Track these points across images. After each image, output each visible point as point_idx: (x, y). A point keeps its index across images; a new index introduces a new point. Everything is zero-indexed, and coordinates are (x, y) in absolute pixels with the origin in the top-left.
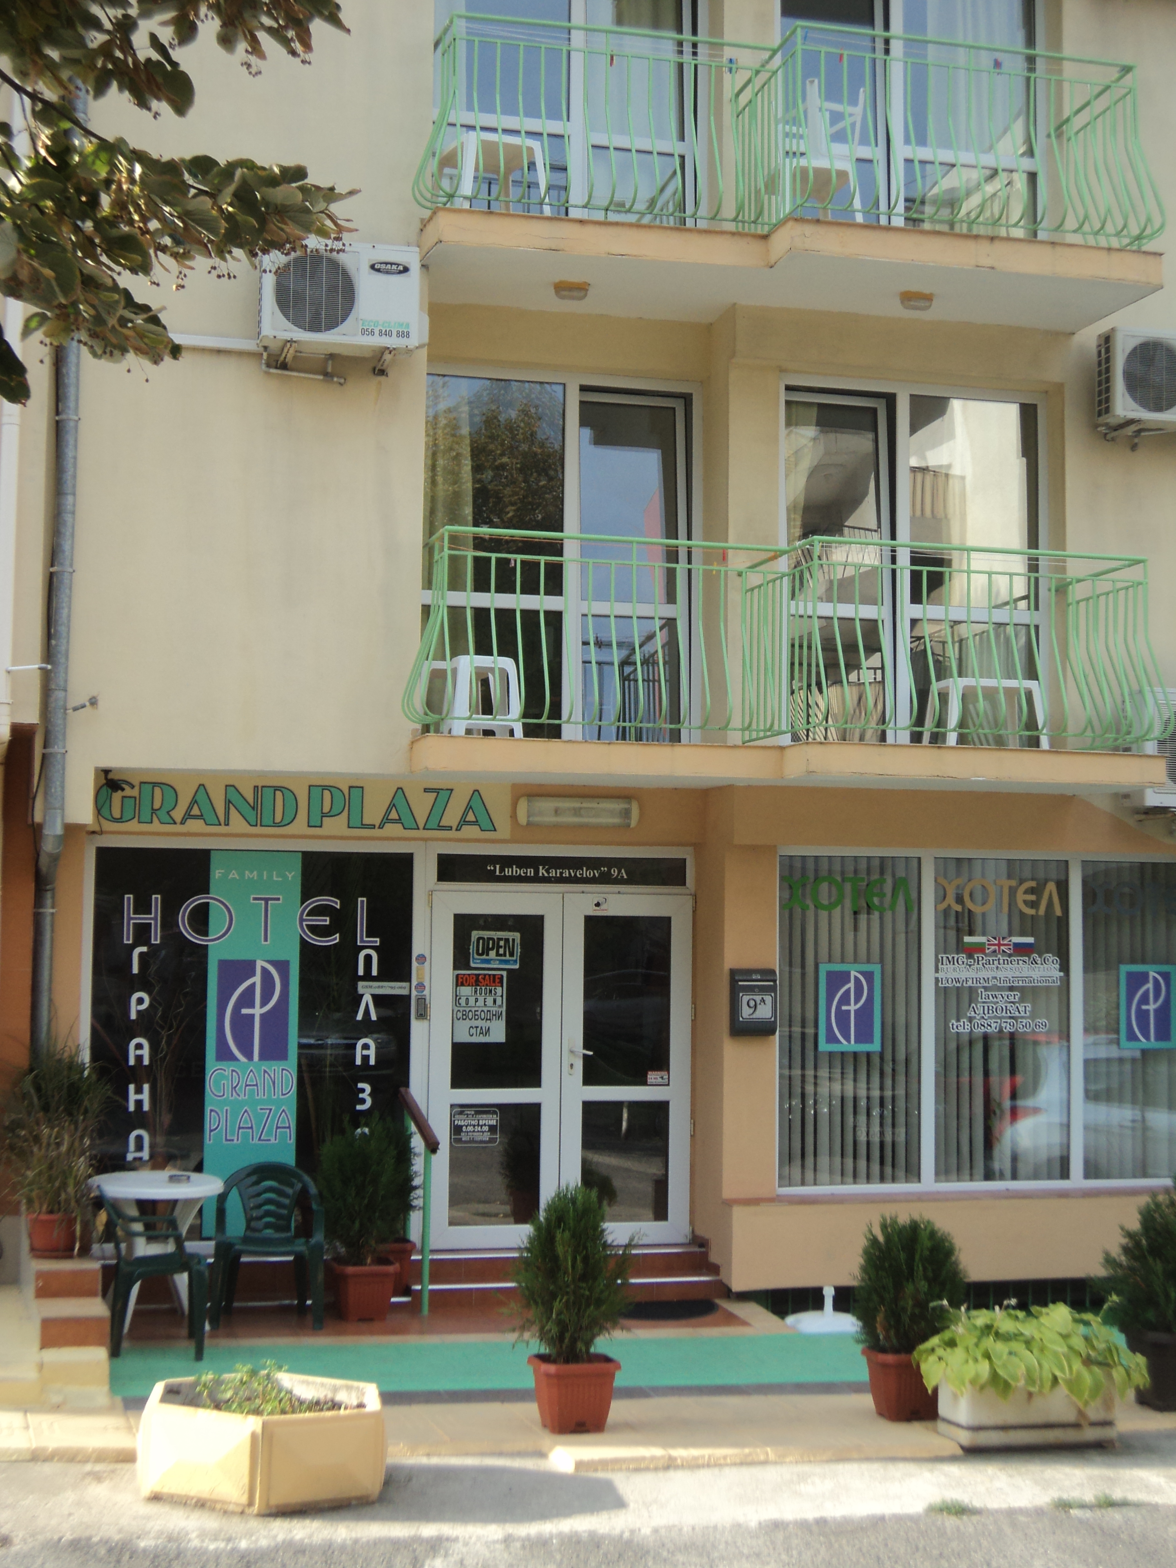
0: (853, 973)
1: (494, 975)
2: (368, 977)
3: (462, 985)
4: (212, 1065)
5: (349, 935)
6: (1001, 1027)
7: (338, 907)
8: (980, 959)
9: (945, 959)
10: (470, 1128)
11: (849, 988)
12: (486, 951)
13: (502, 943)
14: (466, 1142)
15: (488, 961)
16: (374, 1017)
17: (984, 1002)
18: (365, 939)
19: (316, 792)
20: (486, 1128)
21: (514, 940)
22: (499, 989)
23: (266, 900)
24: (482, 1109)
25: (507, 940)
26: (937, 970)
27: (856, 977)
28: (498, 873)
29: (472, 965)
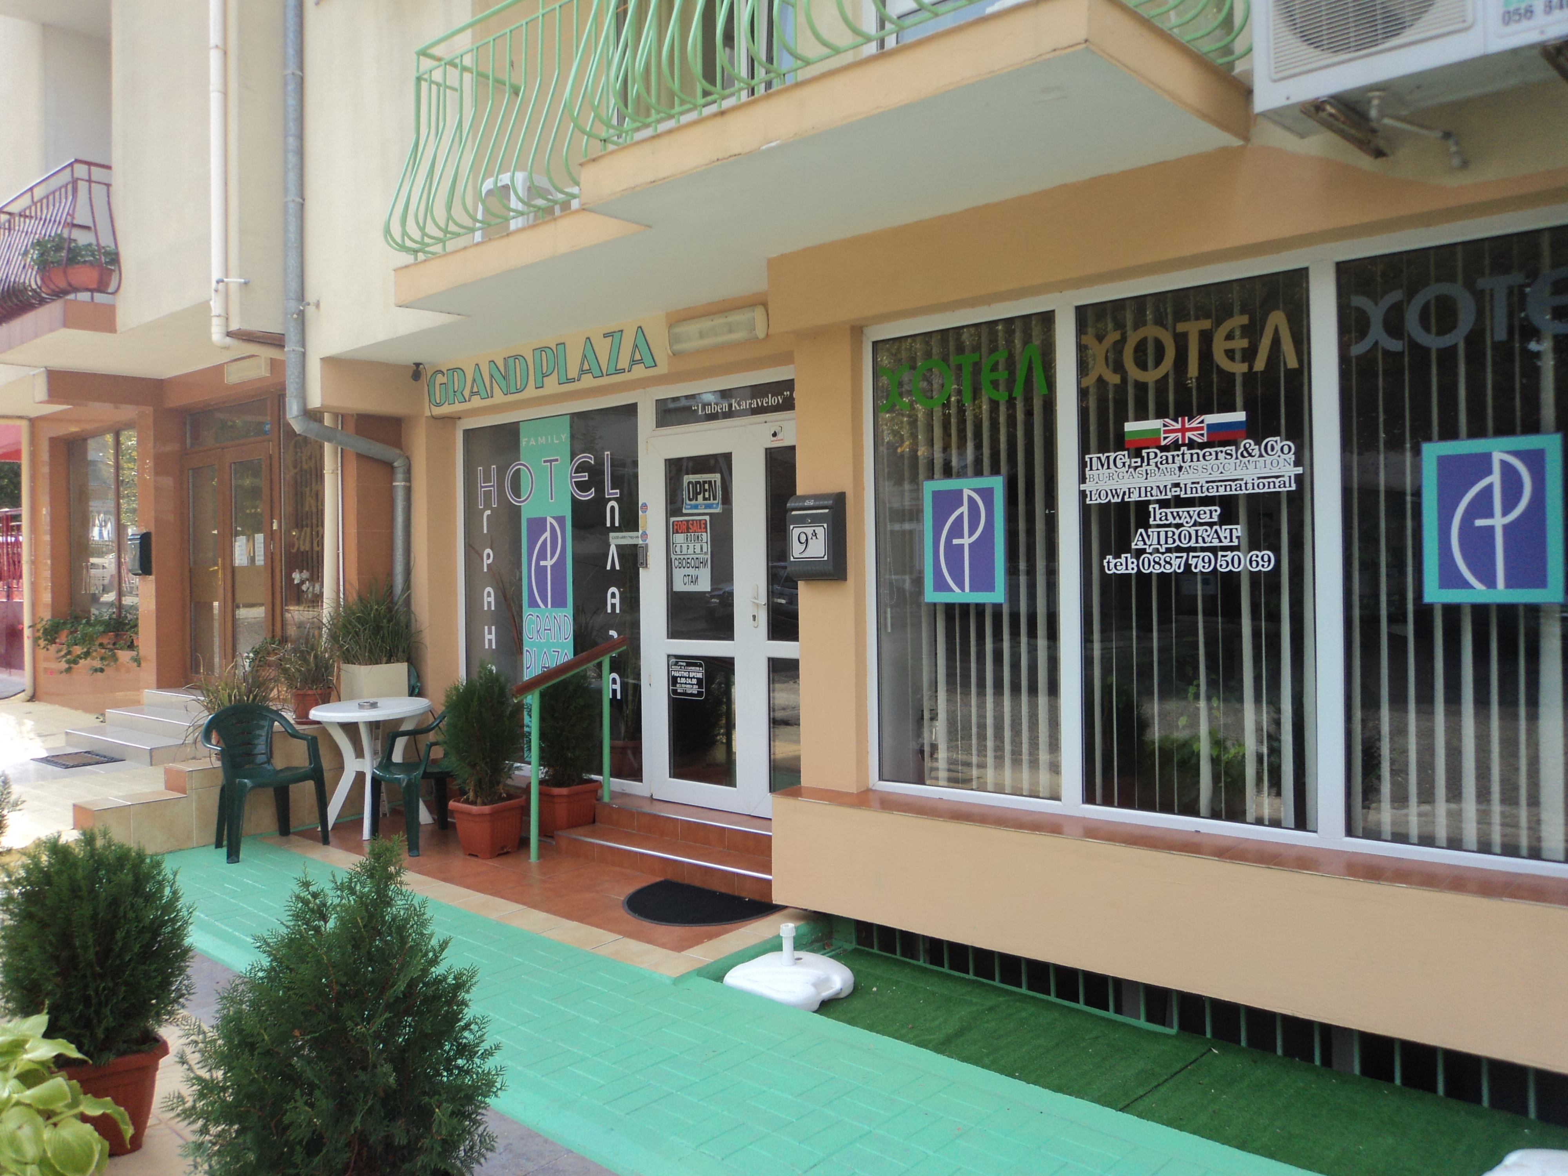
0: (967, 492)
1: (700, 521)
2: (613, 529)
3: (677, 532)
4: (527, 611)
5: (600, 490)
6: (1188, 566)
7: (593, 462)
8: (1152, 455)
9: (1095, 460)
10: (683, 680)
11: (962, 513)
12: (696, 494)
13: (707, 486)
14: (680, 694)
15: (696, 507)
16: (618, 568)
17: (1159, 526)
18: (611, 491)
19: (537, 352)
20: (695, 681)
21: (715, 481)
22: (704, 534)
23: (551, 461)
24: (691, 661)
25: (710, 482)
26: (1083, 479)
27: (970, 497)
28: (700, 413)
29: (684, 511)
